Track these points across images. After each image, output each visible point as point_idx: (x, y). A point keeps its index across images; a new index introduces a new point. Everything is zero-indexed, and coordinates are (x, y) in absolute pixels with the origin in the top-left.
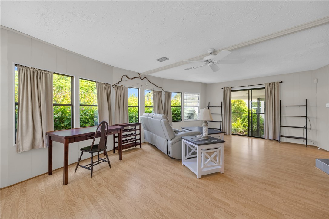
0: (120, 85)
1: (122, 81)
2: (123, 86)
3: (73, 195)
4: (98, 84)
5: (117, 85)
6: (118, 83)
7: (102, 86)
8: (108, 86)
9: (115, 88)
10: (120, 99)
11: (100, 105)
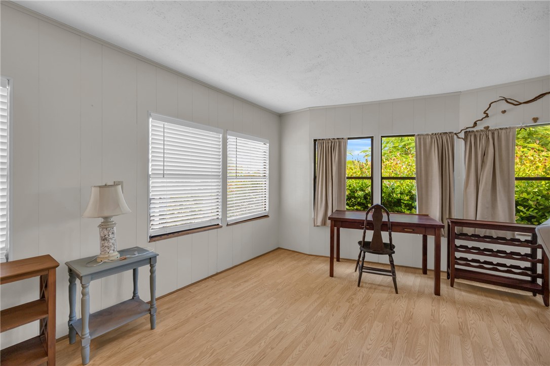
0: (480, 127)
1: (487, 116)
2: (490, 128)
3: (319, 289)
4: (420, 139)
5: (475, 129)
6: (475, 124)
7: (428, 140)
8: (444, 138)
9: (465, 139)
10: (483, 162)
11: (422, 176)
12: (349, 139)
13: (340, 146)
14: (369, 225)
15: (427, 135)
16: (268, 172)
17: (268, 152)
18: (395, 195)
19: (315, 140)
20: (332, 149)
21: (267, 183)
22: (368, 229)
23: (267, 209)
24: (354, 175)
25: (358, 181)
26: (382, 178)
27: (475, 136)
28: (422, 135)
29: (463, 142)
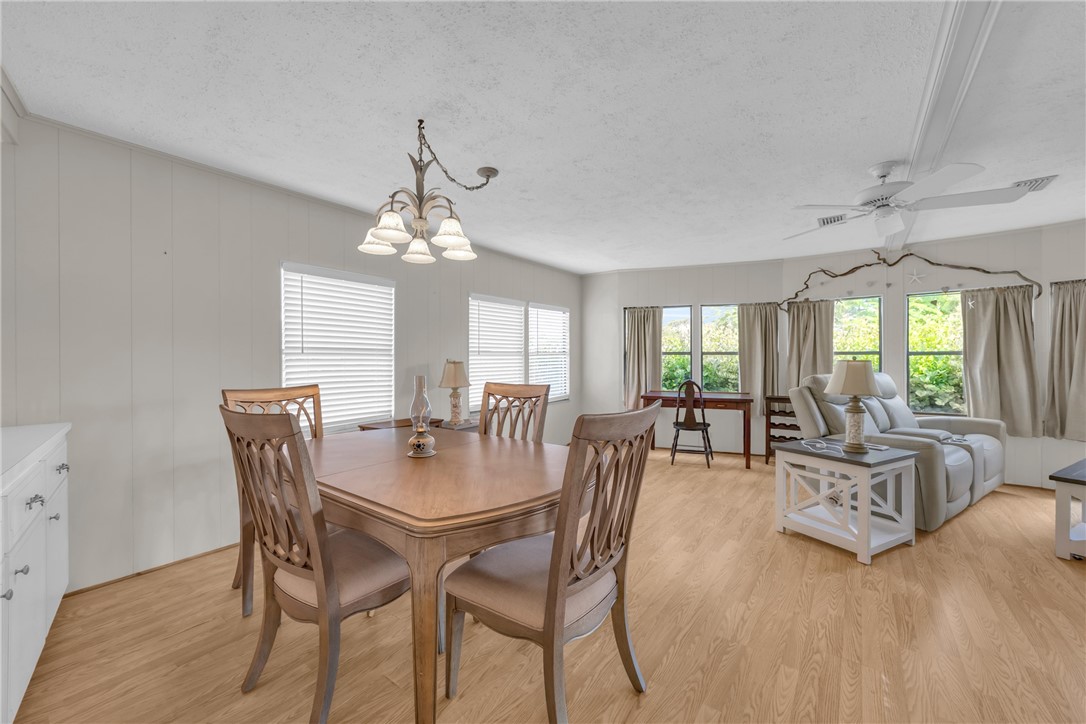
0: (801, 299)
1: (807, 287)
4: (743, 309)
5: (797, 300)
6: (797, 294)
7: (752, 311)
8: (767, 309)
9: (789, 311)
10: (805, 335)
11: (745, 352)
12: (665, 307)
13: (654, 315)
14: (682, 403)
15: (751, 304)
16: (568, 347)
17: (568, 322)
18: (720, 374)
19: (625, 308)
20: (645, 319)
21: (568, 360)
22: (681, 407)
23: (568, 391)
24: (674, 350)
25: (678, 357)
26: (703, 354)
27: (798, 307)
28: (745, 305)
29: (787, 314)
